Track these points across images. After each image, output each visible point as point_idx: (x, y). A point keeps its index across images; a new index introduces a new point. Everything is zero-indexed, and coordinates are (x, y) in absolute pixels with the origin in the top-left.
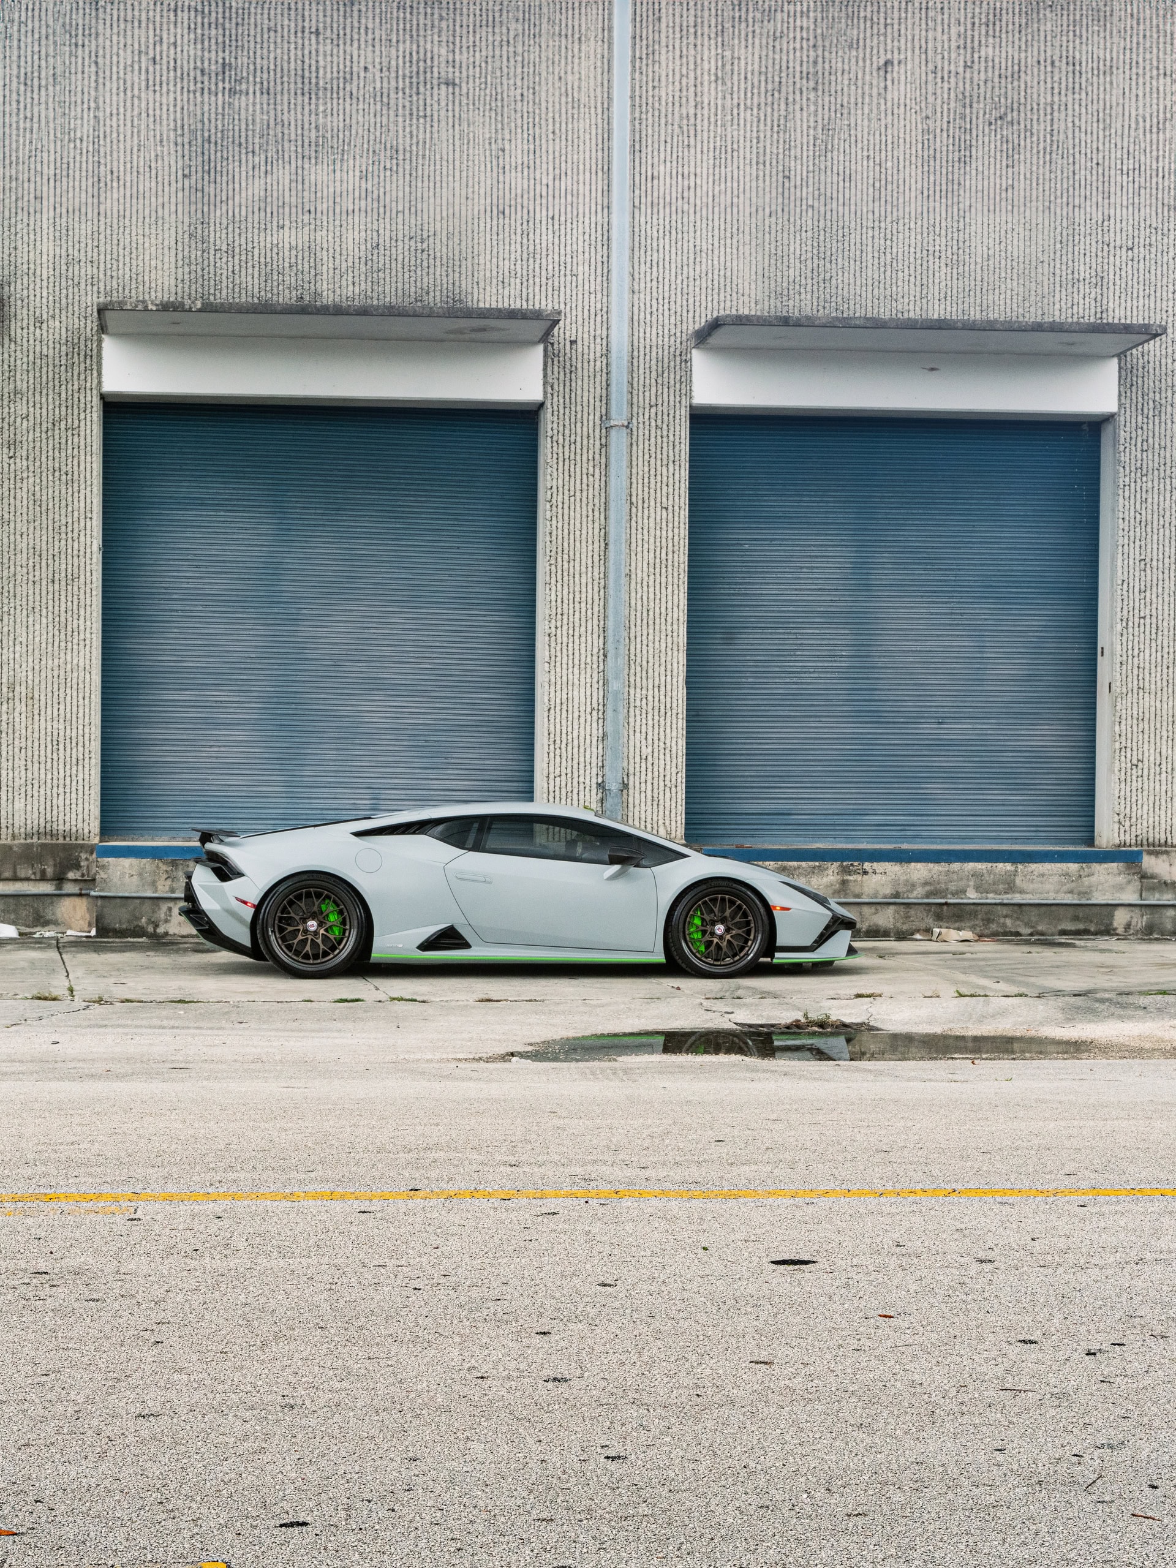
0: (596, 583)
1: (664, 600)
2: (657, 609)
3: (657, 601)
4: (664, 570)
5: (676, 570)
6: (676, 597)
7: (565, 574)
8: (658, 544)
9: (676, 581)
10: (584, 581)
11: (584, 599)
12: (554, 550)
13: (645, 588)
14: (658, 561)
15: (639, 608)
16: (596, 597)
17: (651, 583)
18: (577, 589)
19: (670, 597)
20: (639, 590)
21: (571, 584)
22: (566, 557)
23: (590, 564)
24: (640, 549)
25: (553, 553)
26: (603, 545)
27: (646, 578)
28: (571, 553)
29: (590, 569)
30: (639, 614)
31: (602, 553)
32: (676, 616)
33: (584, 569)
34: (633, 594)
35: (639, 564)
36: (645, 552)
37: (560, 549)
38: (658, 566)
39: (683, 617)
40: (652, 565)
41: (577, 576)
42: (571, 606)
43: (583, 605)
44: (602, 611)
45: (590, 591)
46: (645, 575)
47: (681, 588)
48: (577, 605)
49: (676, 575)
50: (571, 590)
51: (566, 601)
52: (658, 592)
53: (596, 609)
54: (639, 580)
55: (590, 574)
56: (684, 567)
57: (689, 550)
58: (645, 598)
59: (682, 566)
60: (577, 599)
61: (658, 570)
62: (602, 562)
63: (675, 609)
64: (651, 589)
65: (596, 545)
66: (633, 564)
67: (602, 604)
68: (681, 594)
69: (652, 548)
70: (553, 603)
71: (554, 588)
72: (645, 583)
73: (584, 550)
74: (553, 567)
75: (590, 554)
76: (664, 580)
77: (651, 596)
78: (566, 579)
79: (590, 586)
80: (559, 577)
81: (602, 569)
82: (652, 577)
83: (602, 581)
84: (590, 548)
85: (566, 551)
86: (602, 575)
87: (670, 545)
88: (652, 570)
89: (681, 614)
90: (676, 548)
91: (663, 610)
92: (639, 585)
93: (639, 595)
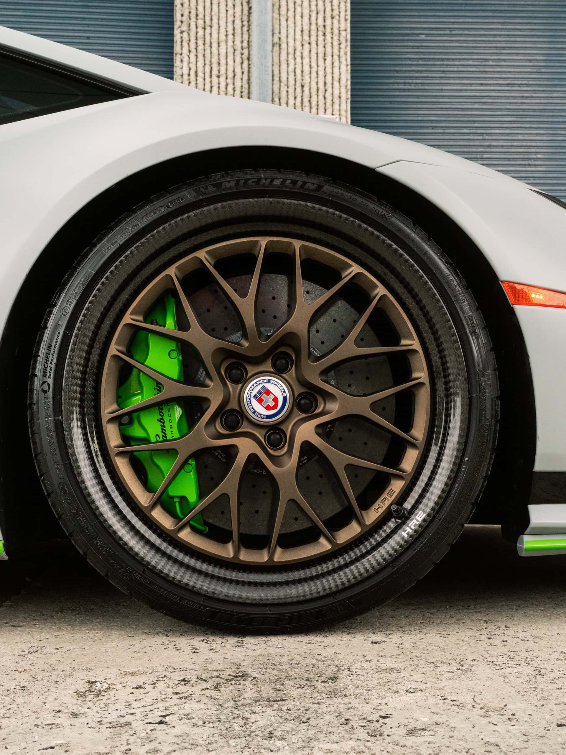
0: (238, 53)
1: (321, 73)
2: (314, 85)
3: (314, 75)
4: (321, 38)
5: (336, 38)
6: (336, 70)
7: (200, 42)
8: (313, 8)
9: (336, 51)
10: (223, 51)
11: (223, 71)
12: (186, 14)
13: (299, 60)
14: (314, 27)
15: (291, 82)
16: (238, 70)
17: (306, 53)
18: (215, 60)
19: (329, 70)
20: (291, 62)
21: (208, 55)
22: (200, 22)
23: (230, 32)
24: (291, 13)
25: (185, 18)
26: (246, 8)
27: (299, 48)
28: (208, 18)
29: (230, 37)
30: (291, 90)
31: (245, 18)
32: (336, 92)
33: (223, 37)
34: (284, 67)
35: (291, 32)
36: (298, 18)
37: (193, 12)
38: (314, 33)
39: (346, 94)
40: (306, 32)
41: (215, 45)
42: (208, 80)
43: (222, 79)
44: (246, 86)
45: (230, 62)
46: (298, 44)
47: (343, 60)
48: (215, 80)
49: (336, 43)
50: (208, 62)
51: (200, 74)
52: (314, 64)
53: (238, 84)
54: (291, 50)
55: (230, 43)
56: (346, 35)
57: (352, 16)
58: (298, 72)
59: (343, 33)
60: (215, 72)
61: (313, 39)
62: (245, 29)
63: (336, 84)
64: (306, 61)
65: (238, 9)
66: (283, 31)
67: (245, 77)
68: (343, 67)
69: (306, 12)
70: (186, 77)
71: (186, 59)
72: (298, 54)
73: (223, 14)
74: (185, 35)
75: (230, 19)
76: (321, 50)
77: (306, 68)
78: (201, 48)
79: (230, 57)
80: (193, 46)
81: (246, 36)
82: (307, 46)
83: (246, 51)
84: (231, 12)
85: (201, 16)
86: (245, 44)
87: (328, 9)
88: (306, 38)
89: (343, 90)
90: (336, 13)
91: (321, 85)
92: (291, 56)
93: (291, 68)
